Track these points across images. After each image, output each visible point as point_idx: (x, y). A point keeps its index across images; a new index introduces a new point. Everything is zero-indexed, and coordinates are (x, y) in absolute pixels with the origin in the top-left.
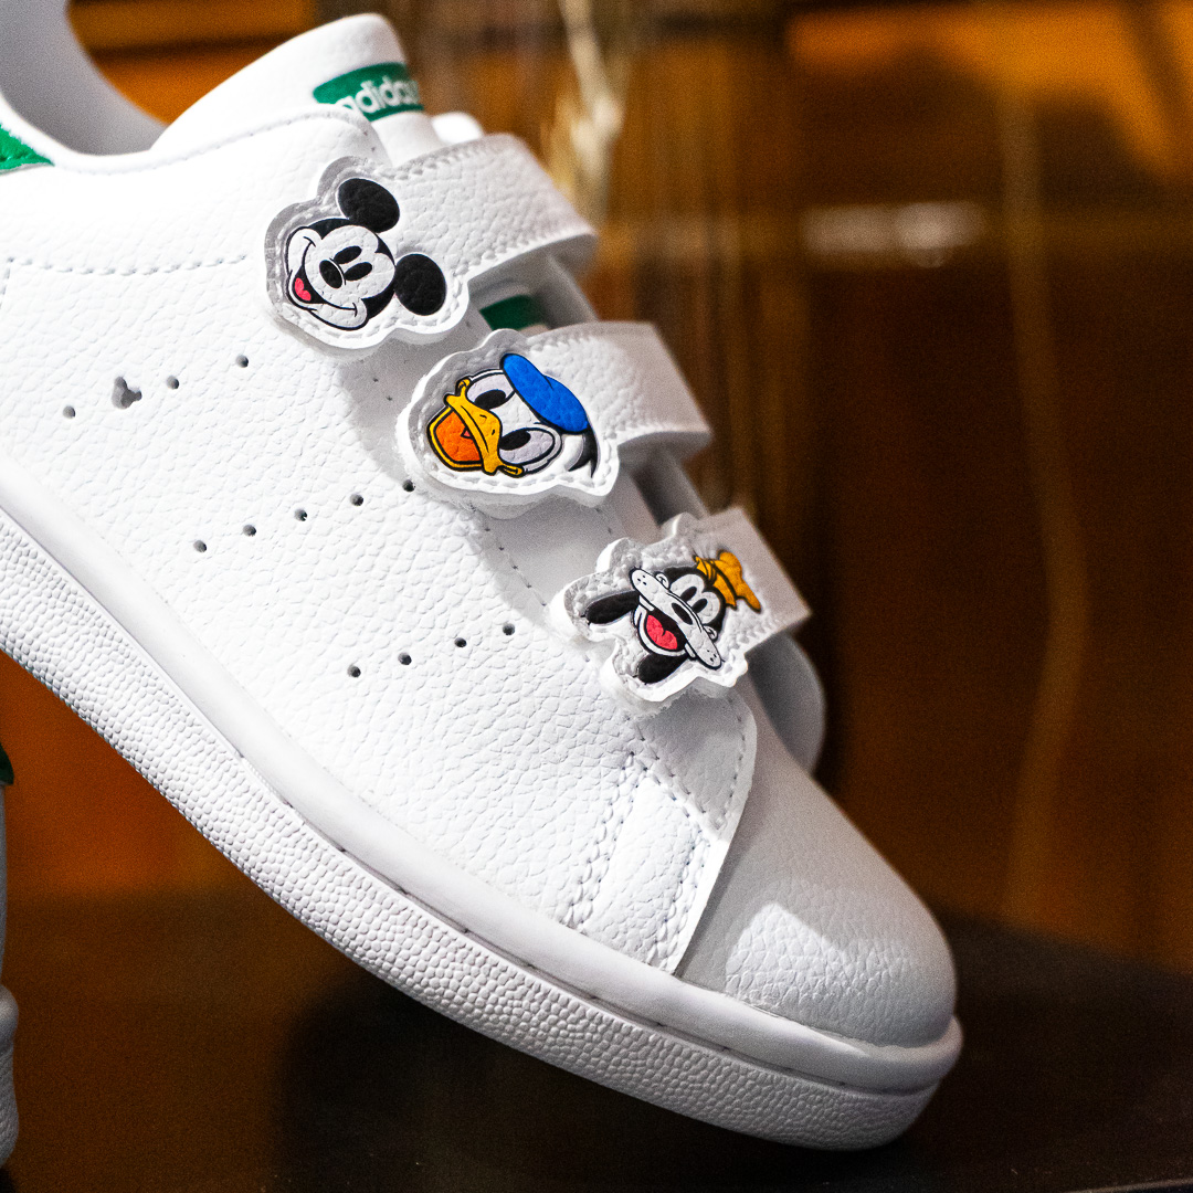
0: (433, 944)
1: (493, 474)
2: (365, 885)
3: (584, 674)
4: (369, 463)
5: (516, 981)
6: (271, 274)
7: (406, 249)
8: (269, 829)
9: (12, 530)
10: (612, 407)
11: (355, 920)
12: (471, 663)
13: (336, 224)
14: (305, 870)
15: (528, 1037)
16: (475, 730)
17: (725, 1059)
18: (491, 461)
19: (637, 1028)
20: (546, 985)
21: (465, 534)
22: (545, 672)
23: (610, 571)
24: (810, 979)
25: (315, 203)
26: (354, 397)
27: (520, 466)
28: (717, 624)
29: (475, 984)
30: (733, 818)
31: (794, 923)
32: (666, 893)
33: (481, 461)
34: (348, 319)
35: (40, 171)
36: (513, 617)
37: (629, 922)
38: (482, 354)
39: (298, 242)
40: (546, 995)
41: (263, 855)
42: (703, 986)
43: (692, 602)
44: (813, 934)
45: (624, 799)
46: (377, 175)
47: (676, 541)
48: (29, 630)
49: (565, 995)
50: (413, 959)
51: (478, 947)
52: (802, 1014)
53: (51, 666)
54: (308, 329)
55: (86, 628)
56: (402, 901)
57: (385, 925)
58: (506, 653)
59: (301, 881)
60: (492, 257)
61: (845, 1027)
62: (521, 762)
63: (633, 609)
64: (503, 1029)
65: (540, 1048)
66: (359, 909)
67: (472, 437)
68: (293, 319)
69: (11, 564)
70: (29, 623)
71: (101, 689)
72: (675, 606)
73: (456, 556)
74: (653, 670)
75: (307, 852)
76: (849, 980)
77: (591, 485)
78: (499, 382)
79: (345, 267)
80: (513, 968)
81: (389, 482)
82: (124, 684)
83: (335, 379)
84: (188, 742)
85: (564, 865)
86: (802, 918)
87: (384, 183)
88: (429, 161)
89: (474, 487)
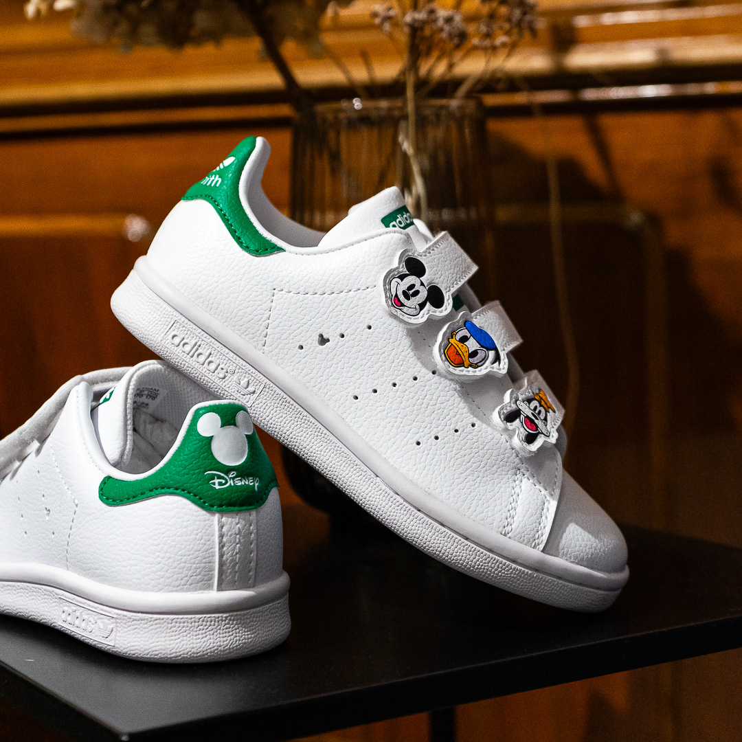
0: (455, 544)
1: (468, 368)
2: (429, 524)
3: (501, 440)
4: (419, 364)
5: (487, 556)
6: (386, 297)
7: (430, 283)
8: (390, 504)
9: (280, 393)
10: (501, 338)
11: (426, 537)
12: (461, 439)
13: (406, 275)
14: (405, 519)
15: (490, 577)
16: (464, 463)
17: (560, 582)
18: (466, 363)
19: (530, 572)
20: (497, 558)
21: (455, 390)
22: (487, 441)
23: (510, 402)
24: (587, 550)
25: (397, 268)
26: (412, 339)
27: (476, 364)
28: (546, 419)
29: (471, 558)
30: (557, 492)
31: (580, 530)
32: (538, 521)
33: (463, 363)
34: (414, 312)
35: (282, 254)
36: (475, 420)
37: (525, 533)
38: (458, 322)
39: (394, 283)
40: (497, 561)
41: (388, 513)
42: (551, 555)
43: (537, 412)
44: (587, 533)
45: (518, 487)
46: (416, 256)
47: (527, 388)
48: (288, 431)
49: (504, 561)
50: (448, 550)
51: (472, 545)
52: (585, 563)
53: (297, 444)
54: (401, 317)
55: (311, 429)
56: (443, 529)
57: (437, 538)
58: (473, 434)
59: (404, 523)
60: (457, 284)
61: (599, 567)
62: (481, 474)
63: (520, 416)
64: (481, 575)
65: (494, 581)
66: (427, 532)
67: (459, 354)
68: (395, 313)
69: (279, 405)
70: (288, 428)
71: (319, 452)
72: (532, 413)
73: (453, 398)
74: (530, 439)
75: (405, 512)
76: (600, 549)
77: (500, 369)
78: (465, 332)
79: (411, 292)
80: (485, 552)
81: (427, 371)
82: (328, 450)
83: (405, 333)
84: (355, 472)
85: (501, 513)
86: (582, 527)
87: (419, 258)
88: (432, 248)
89: (461, 373)
